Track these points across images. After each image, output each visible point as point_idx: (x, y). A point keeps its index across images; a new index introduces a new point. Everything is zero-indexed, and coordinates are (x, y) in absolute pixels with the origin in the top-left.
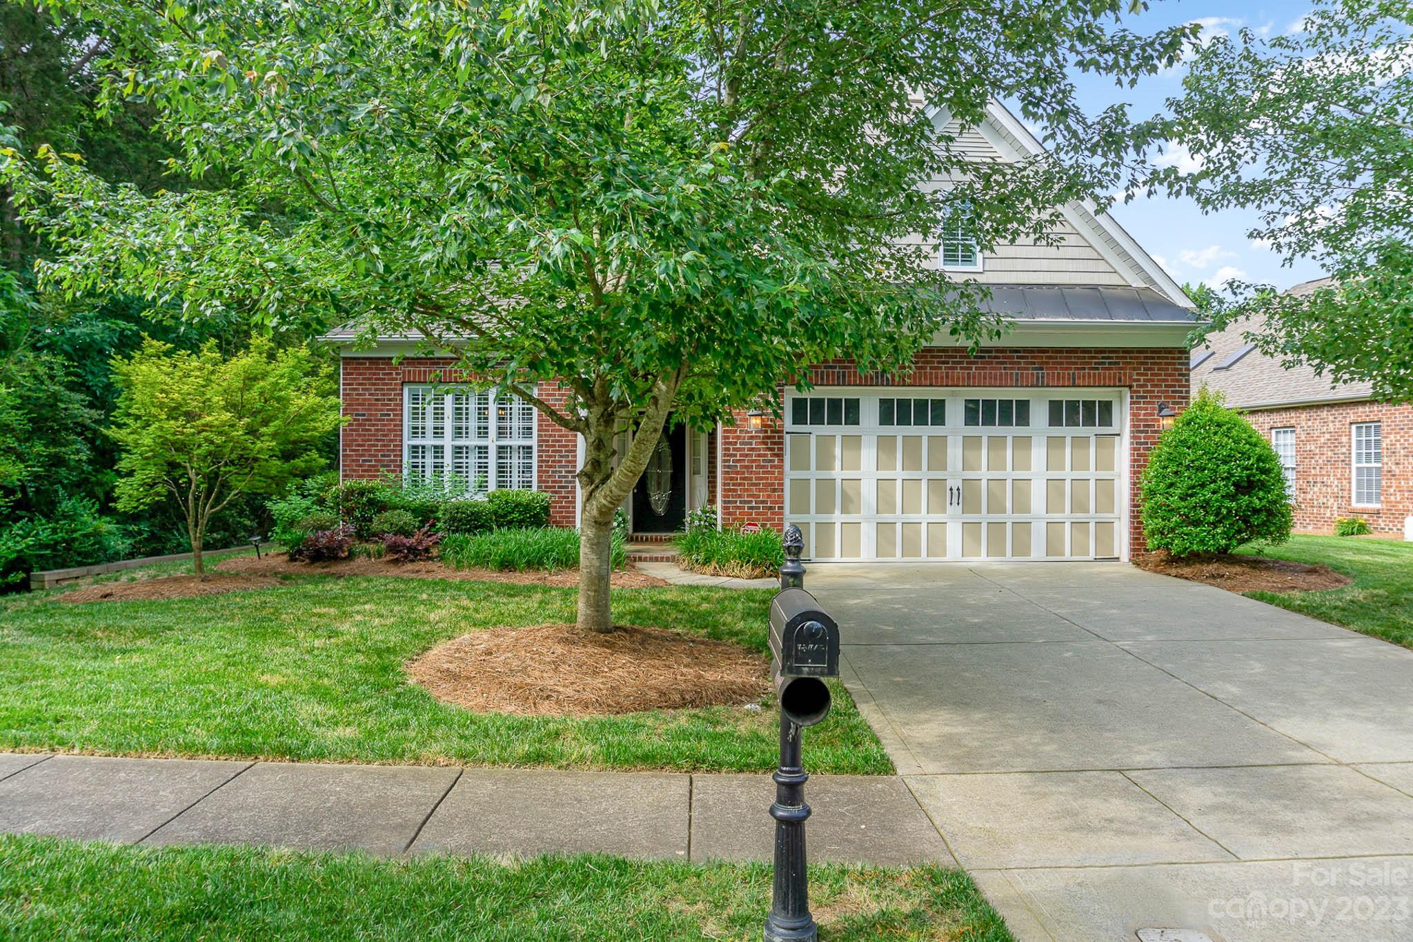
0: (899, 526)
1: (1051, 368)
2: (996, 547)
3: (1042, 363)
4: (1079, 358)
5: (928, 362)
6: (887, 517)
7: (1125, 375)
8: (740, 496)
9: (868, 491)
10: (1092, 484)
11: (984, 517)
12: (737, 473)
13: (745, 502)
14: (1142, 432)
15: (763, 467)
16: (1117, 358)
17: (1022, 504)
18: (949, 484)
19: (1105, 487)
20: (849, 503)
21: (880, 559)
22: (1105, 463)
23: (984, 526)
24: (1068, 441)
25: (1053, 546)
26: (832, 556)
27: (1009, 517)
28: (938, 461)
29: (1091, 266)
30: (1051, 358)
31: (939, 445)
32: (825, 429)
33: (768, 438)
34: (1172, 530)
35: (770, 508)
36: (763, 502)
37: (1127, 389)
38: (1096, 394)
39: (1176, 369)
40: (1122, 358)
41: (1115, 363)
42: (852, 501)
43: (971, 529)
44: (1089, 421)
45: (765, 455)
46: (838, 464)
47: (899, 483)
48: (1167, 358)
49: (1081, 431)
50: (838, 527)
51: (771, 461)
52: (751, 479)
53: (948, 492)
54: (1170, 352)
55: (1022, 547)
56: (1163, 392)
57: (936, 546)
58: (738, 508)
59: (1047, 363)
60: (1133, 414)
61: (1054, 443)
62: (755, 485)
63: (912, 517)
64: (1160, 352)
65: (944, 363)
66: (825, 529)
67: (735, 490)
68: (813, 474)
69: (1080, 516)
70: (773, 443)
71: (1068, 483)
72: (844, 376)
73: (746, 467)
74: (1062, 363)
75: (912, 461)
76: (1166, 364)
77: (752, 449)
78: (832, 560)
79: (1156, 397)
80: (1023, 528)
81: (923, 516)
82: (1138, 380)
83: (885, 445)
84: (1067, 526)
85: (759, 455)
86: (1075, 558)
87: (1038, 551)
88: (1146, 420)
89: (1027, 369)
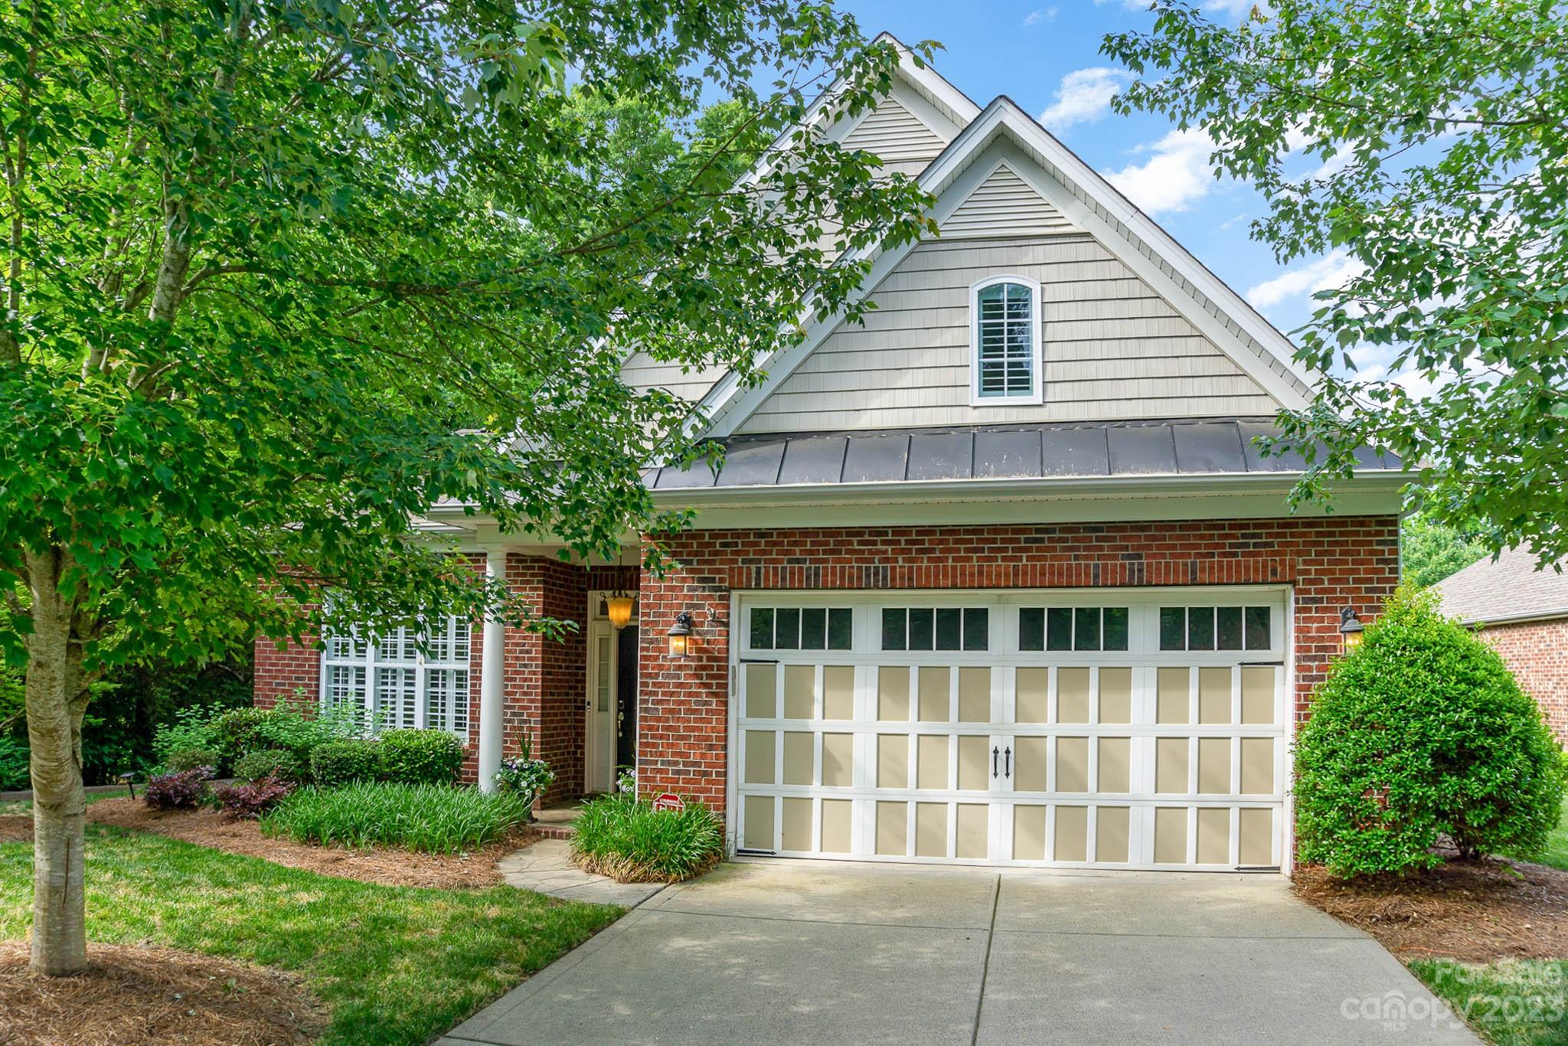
0: (911, 810)
1: (1154, 556)
2: (1068, 845)
3: (1140, 547)
4: (1202, 537)
5: (949, 551)
6: (892, 793)
7: (1283, 563)
8: (661, 754)
9: (863, 753)
10: (1235, 745)
11: (1050, 797)
12: (659, 719)
13: (669, 763)
14: (1314, 658)
15: (694, 711)
16: (1269, 535)
17: (1113, 775)
18: (993, 742)
19: (1256, 748)
20: (833, 770)
21: (880, 857)
22: (1256, 710)
23: (1050, 812)
24: (1194, 676)
25: (1165, 847)
26: (807, 848)
27: (1092, 797)
28: (976, 704)
29: (1224, 386)
30: (1154, 538)
31: (977, 681)
32: (798, 656)
33: (703, 668)
34: (1330, 832)
35: (705, 774)
36: (694, 764)
37: (1289, 587)
38: (1243, 596)
39: (1372, 553)
40: (1278, 535)
41: (1266, 544)
42: (840, 769)
43: (1027, 815)
44: (1230, 642)
45: (698, 694)
46: (817, 709)
47: (912, 741)
48: (1357, 534)
49: (1215, 657)
50: (816, 805)
51: (706, 703)
52: (677, 729)
53: (992, 756)
54: (1362, 524)
55: (1112, 846)
56: (1350, 591)
57: (972, 841)
58: (659, 771)
59: (1149, 547)
60: (1298, 630)
61: (1170, 680)
62: (683, 738)
63: (931, 794)
64: (1344, 524)
65: (975, 550)
66: (798, 807)
67: (654, 745)
68: (780, 723)
69: (1212, 799)
70: (709, 676)
71: (1193, 744)
72: (817, 574)
73: (671, 711)
74: (1174, 547)
75: (933, 704)
76: (1354, 543)
77: (680, 685)
78: (807, 854)
79: (1337, 600)
80: (1115, 817)
81: (950, 794)
82: (1307, 572)
83: (891, 682)
84: (1191, 816)
85: (690, 694)
86: (1201, 866)
87: (1140, 852)
88: (1322, 639)
89: (1115, 557)
